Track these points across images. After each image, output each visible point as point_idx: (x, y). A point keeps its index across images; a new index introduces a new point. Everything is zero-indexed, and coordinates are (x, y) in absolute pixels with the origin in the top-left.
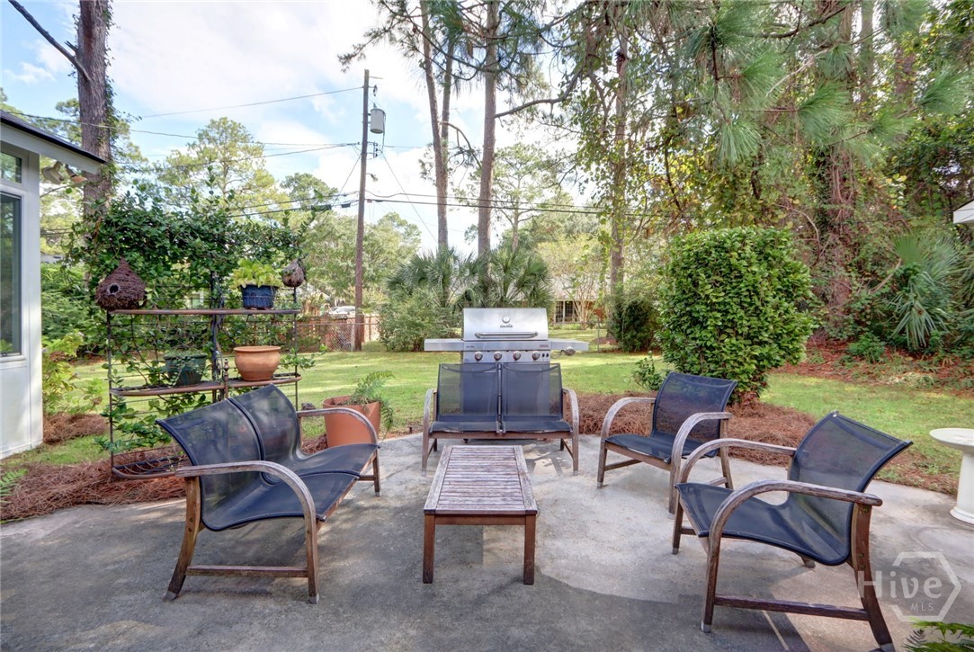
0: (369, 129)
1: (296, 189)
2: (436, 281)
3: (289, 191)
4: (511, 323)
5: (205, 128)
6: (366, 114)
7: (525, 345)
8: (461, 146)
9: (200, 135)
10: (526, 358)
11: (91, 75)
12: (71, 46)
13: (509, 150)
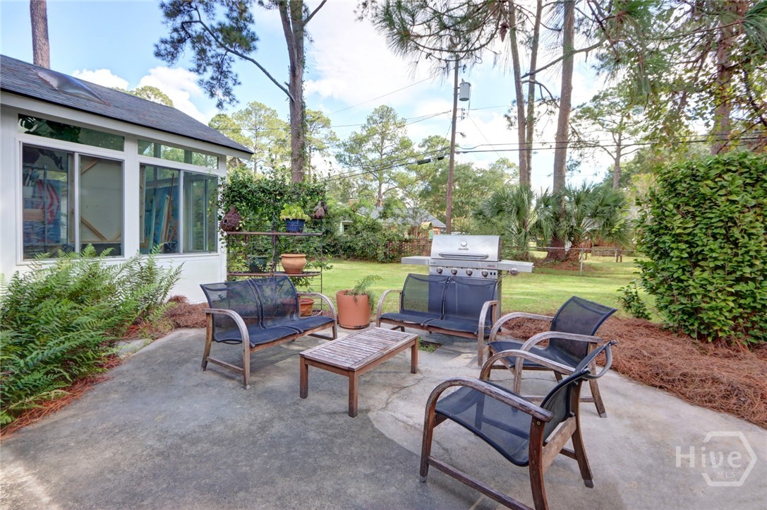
0: (458, 99)
1: (429, 147)
2: (510, 212)
3: (423, 149)
4: (467, 247)
5: (371, 115)
6: (456, 88)
7: (480, 264)
8: (544, 97)
9: (368, 120)
10: (478, 275)
11: (295, 98)
12: (287, 84)
13: (611, 90)
